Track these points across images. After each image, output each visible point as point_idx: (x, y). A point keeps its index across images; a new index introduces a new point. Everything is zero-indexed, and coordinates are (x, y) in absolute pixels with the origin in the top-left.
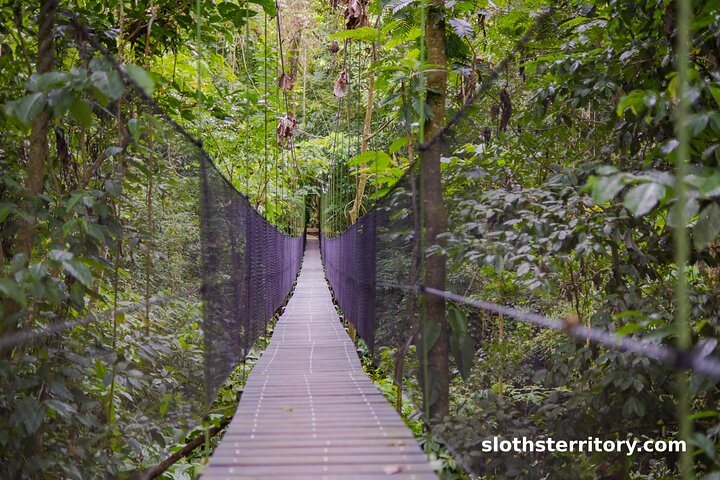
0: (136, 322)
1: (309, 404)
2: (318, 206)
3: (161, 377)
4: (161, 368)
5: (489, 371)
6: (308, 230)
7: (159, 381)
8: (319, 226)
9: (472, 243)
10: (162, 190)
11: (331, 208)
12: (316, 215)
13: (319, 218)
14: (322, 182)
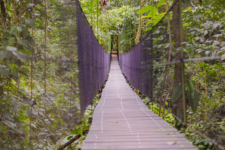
0: (36, 93)
1: (125, 120)
2: (117, 41)
3: (48, 118)
4: (48, 114)
5: (203, 112)
6: (112, 52)
7: (47, 120)
8: (117, 50)
9: (198, 46)
10: (48, 28)
11: (123, 41)
12: (116, 45)
13: (117, 46)
14: (119, 28)
